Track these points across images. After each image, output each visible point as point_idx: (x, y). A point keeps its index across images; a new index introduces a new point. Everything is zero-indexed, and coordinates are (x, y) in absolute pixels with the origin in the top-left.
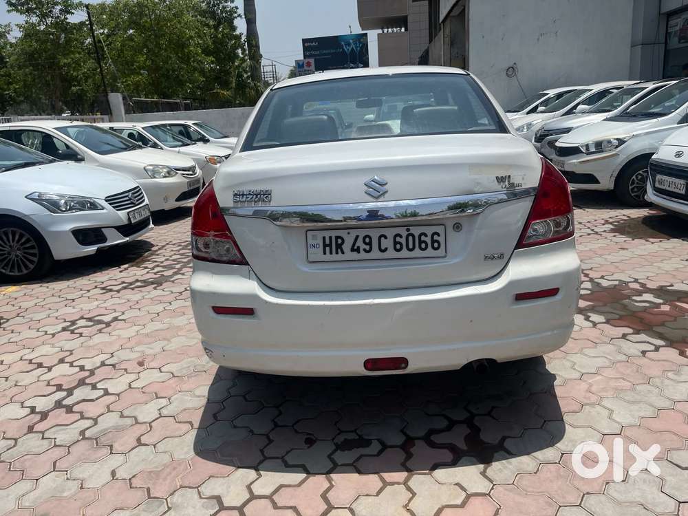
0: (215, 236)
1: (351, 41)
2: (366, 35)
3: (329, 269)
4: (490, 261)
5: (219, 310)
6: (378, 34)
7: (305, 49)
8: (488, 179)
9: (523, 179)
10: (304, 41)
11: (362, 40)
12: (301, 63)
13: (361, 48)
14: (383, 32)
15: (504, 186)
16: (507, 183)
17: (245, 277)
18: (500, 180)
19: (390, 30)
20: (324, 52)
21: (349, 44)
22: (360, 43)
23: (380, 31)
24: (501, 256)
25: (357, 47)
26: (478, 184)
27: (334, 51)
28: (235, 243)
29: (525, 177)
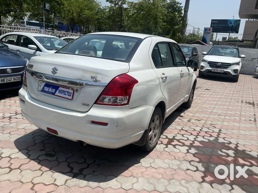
1: (233, 22)
2: (240, 20)
4: (84, 106)
6: (246, 21)
7: (212, 23)
8: (88, 77)
9: (102, 79)
10: (212, 20)
11: (238, 22)
12: (206, 29)
13: (236, 26)
14: (249, 20)
15: (93, 80)
16: (94, 79)
18: (92, 78)
19: (252, 20)
20: (220, 25)
21: (231, 23)
22: (236, 23)
23: (247, 20)
24: (88, 105)
25: (235, 25)
26: (84, 77)
27: (224, 25)
29: (103, 79)
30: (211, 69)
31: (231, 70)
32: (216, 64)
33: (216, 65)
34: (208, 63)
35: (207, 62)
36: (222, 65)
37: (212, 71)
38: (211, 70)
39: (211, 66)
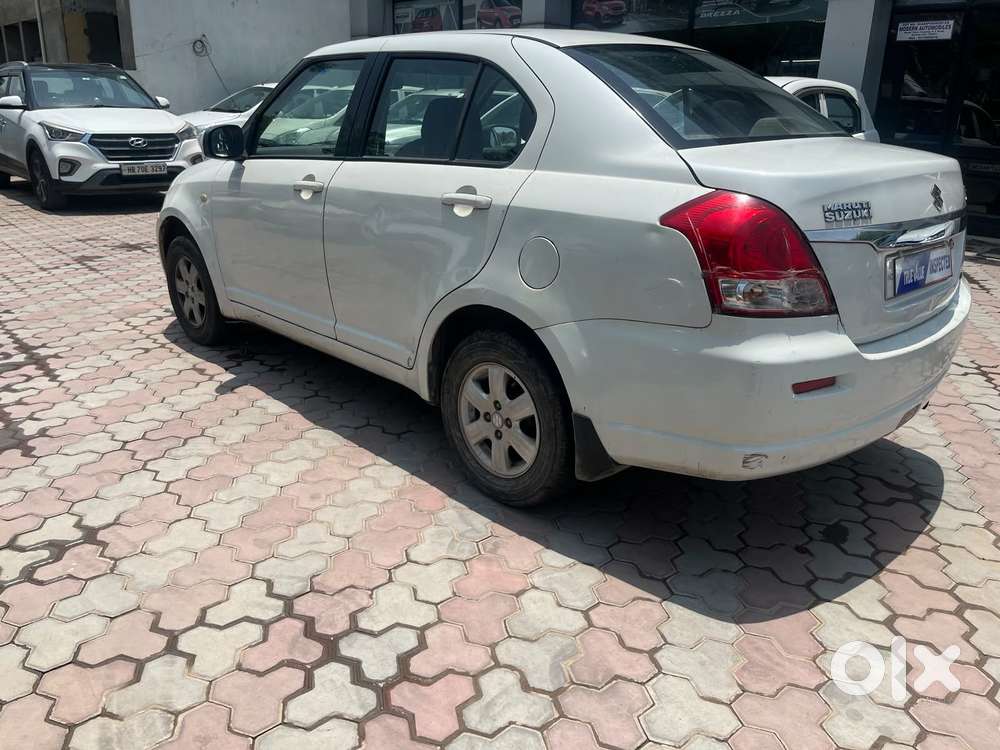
0: (798, 275)
3: (908, 302)
5: (800, 388)
17: (834, 332)
28: (826, 284)
30: (118, 166)
31: (185, 159)
32: (127, 144)
33: (130, 146)
34: (91, 142)
35: (87, 139)
36: (150, 144)
37: (125, 173)
38: (120, 169)
39: (109, 155)
